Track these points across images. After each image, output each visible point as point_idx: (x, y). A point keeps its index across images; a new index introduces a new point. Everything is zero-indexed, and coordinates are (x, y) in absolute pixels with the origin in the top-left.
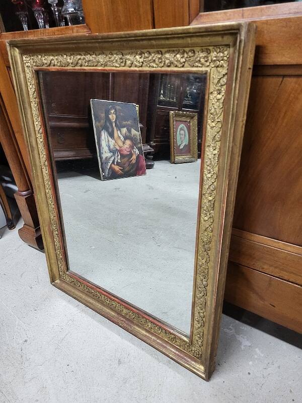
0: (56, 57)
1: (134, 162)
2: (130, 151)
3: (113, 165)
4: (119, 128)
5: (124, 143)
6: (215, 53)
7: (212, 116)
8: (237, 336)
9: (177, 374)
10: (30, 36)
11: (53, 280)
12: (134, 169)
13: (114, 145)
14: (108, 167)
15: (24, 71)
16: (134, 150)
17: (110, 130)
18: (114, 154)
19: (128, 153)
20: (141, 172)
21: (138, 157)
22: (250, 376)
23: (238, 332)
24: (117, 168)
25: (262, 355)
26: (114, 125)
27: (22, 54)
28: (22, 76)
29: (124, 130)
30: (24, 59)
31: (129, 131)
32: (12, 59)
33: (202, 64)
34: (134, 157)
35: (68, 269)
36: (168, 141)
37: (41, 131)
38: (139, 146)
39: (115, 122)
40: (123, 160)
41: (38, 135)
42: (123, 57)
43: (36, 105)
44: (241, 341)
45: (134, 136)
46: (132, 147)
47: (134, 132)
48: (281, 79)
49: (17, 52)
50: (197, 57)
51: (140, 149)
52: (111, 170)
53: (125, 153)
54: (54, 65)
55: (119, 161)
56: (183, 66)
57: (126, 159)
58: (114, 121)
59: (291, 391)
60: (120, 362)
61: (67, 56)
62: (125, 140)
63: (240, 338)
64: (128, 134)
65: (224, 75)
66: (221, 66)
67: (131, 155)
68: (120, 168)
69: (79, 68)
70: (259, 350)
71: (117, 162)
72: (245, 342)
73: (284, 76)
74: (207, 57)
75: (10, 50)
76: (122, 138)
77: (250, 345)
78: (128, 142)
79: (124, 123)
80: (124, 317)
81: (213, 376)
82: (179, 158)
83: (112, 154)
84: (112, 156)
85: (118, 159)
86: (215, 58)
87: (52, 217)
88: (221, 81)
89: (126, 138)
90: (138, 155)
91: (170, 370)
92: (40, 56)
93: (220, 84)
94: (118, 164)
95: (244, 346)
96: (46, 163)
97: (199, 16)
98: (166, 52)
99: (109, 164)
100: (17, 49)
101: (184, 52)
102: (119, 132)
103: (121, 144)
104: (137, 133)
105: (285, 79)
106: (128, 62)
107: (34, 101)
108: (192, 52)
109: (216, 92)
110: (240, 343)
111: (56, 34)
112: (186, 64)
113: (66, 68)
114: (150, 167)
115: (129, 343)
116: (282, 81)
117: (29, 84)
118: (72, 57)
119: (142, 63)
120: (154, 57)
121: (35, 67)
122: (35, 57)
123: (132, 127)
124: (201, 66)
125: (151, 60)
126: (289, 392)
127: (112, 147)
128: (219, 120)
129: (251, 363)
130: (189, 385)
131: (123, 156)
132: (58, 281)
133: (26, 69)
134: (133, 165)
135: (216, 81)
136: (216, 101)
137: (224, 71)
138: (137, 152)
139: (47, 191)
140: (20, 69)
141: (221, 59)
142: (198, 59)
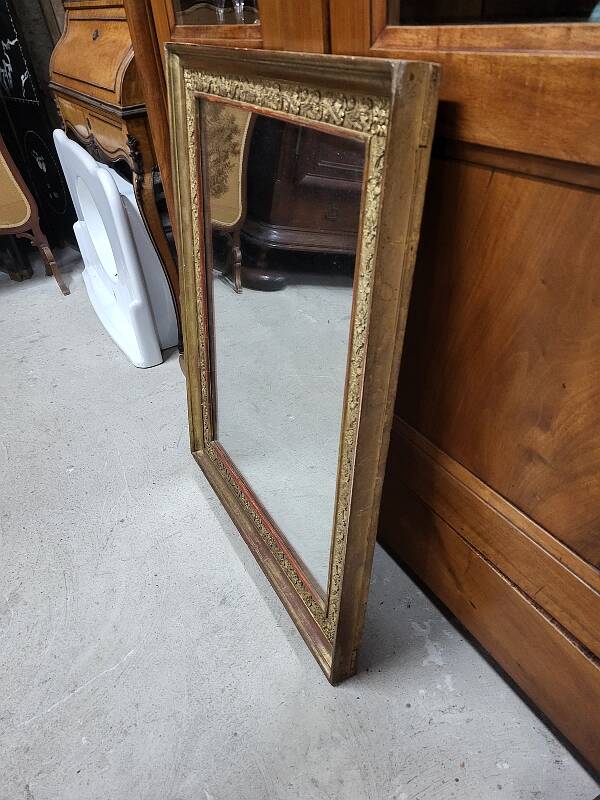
0: (216, 79)
8: (428, 642)
9: (294, 654)
11: (194, 448)
15: (184, 96)
22: (407, 710)
23: (435, 636)
25: (452, 689)
27: (183, 67)
28: (180, 104)
30: (186, 75)
32: (169, 75)
33: (362, 125)
35: (214, 437)
37: (196, 199)
41: (194, 207)
43: (194, 155)
44: (429, 652)
49: (176, 61)
50: (357, 112)
54: (212, 92)
56: (342, 125)
59: (463, 765)
60: (223, 601)
61: (225, 79)
63: (431, 647)
70: (452, 679)
72: (435, 656)
73: (494, 169)
74: (368, 115)
75: (169, 58)
77: (441, 664)
80: (261, 539)
81: (347, 682)
86: (376, 119)
88: (381, 162)
91: (287, 643)
92: (200, 74)
95: (430, 662)
97: (385, 31)
98: (324, 95)
100: (178, 58)
101: (345, 98)
105: (495, 173)
106: (285, 104)
107: (192, 148)
108: (352, 100)
109: (374, 181)
110: (426, 654)
112: (346, 122)
115: (251, 581)
116: (492, 176)
117: (188, 118)
118: (231, 82)
119: (300, 107)
120: (311, 100)
121: (196, 92)
122: (196, 75)
124: (361, 128)
126: (458, 765)
129: (422, 691)
130: (303, 676)
132: (200, 452)
133: (186, 92)
135: (375, 161)
136: (373, 197)
140: (179, 92)
141: (382, 122)
142: (359, 115)
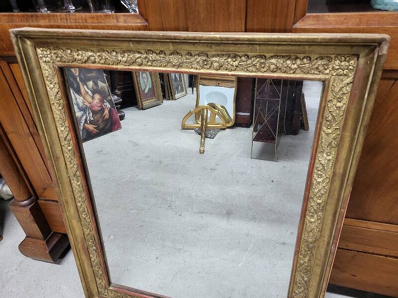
0: (99, 54)
1: (107, 117)
2: (102, 106)
3: (86, 125)
4: (85, 83)
5: (93, 98)
6: (338, 61)
7: (328, 123)
10: (41, 21)
12: (109, 125)
13: (83, 102)
14: (82, 128)
15: (40, 67)
16: (105, 104)
17: (75, 86)
18: (85, 113)
19: (100, 109)
20: (116, 127)
21: (110, 111)
24: (91, 127)
26: (78, 80)
27: (36, 46)
29: (91, 83)
30: (40, 52)
31: (96, 84)
33: (319, 72)
34: (106, 112)
35: (110, 283)
36: (133, 87)
37: (69, 137)
38: (109, 98)
39: (79, 75)
40: (96, 117)
41: (64, 143)
42: (209, 59)
43: (60, 108)
45: (102, 88)
46: (102, 101)
47: (100, 84)
48: (393, 81)
49: (28, 44)
50: (315, 64)
51: (110, 102)
52: (84, 130)
53: (97, 108)
54: (94, 62)
55: (92, 119)
56: (294, 73)
57: (98, 116)
58: (77, 74)
61: (117, 53)
62: (93, 95)
64: (95, 87)
65: (348, 84)
66: (345, 75)
67: (103, 110)
68: (94, 126)
69: (137, 67)
71: (90, 121)
73: (396, 79)
74: (327, 65)
76: (90, 93)
78: (97, 96)
79: (89, 75)
82: (146, 103)
83: (82, 112)
84: (83, 116)
85: (90, 116)
86: (338, 67)
87: (87, 232)
88: (344, 89)
89: (94, 92)
90: (110, 109)
92: (69, 51)
93: (341, 92)
94: (91, 122)
96: (78, 173)
97: (305, 17)
98: (272, 57)
99: (82, 125)
100: (27, 41)
101: (297, 58)
102: (85, 87)
103: (90, 100)
104: (104, 85)
106: (216, 64)
107: (57, 103)
108: (309, 59)
109: (335, 100)
111: (88, 21)
112: (298, 71)
113: (115, 67)
114: (122, 118)
117: (47, 83)
118: (126, 55)
119: (237, 66)
120: (254, 61)
121: (59, 63)
122: (60, 52)
123: (98, 78)
124: (318, 73)
125: (249, 64)
127: (81, 104)
128: (337, 127)
131: (95, 113)
133: (43, 65)
134: (107, 120)
135: (337, 89)
136: (335, 109)
137: (349, 80)
138: (109, 106)
139: (79, 204)
141: (346, 68)
142: (316, 66)
